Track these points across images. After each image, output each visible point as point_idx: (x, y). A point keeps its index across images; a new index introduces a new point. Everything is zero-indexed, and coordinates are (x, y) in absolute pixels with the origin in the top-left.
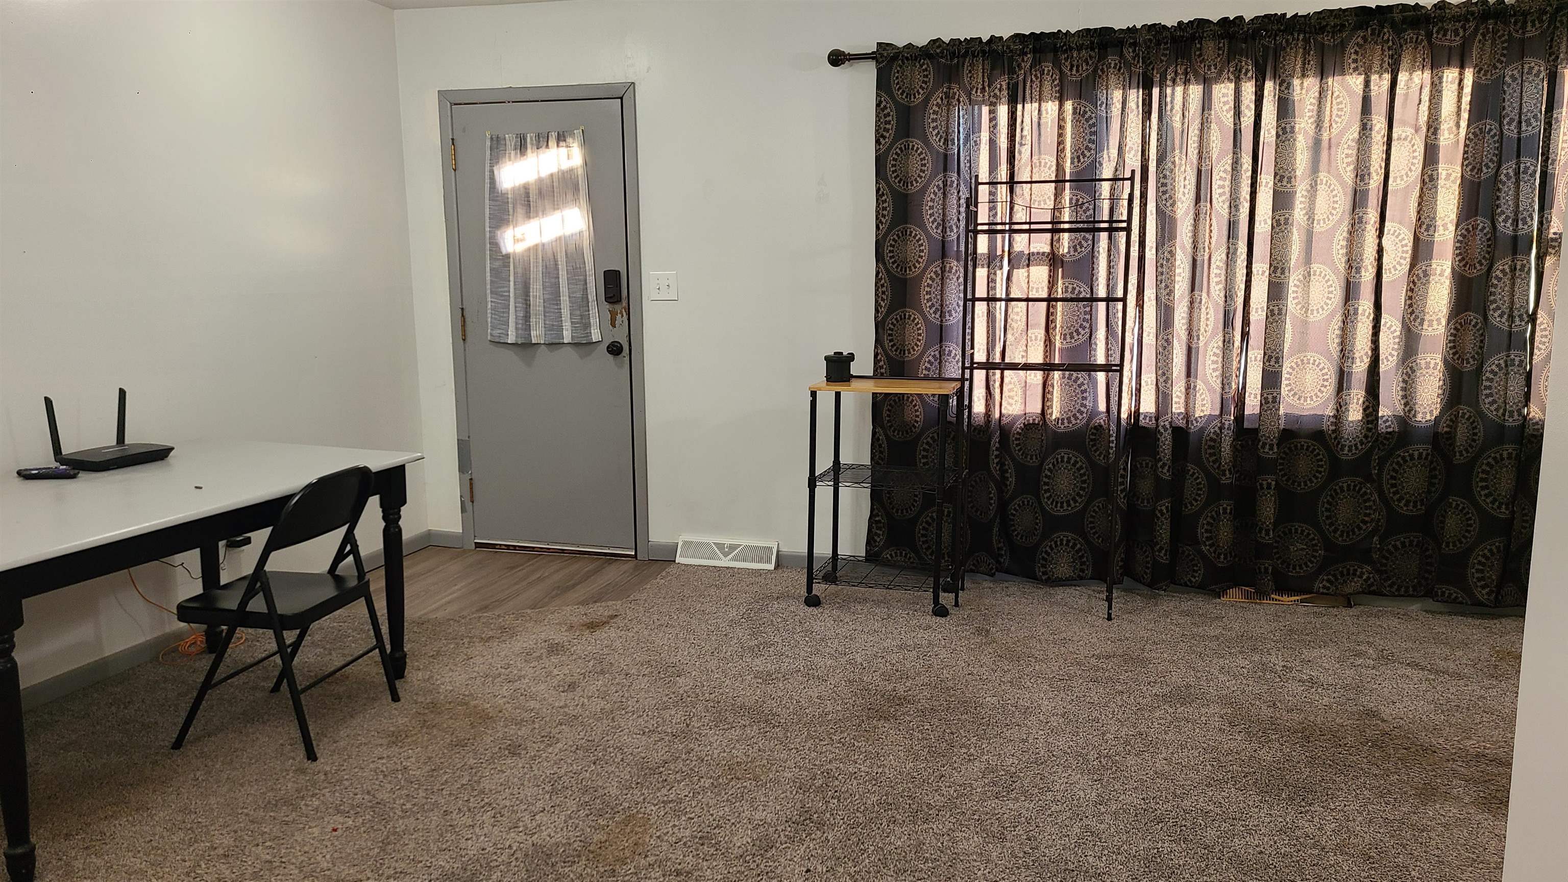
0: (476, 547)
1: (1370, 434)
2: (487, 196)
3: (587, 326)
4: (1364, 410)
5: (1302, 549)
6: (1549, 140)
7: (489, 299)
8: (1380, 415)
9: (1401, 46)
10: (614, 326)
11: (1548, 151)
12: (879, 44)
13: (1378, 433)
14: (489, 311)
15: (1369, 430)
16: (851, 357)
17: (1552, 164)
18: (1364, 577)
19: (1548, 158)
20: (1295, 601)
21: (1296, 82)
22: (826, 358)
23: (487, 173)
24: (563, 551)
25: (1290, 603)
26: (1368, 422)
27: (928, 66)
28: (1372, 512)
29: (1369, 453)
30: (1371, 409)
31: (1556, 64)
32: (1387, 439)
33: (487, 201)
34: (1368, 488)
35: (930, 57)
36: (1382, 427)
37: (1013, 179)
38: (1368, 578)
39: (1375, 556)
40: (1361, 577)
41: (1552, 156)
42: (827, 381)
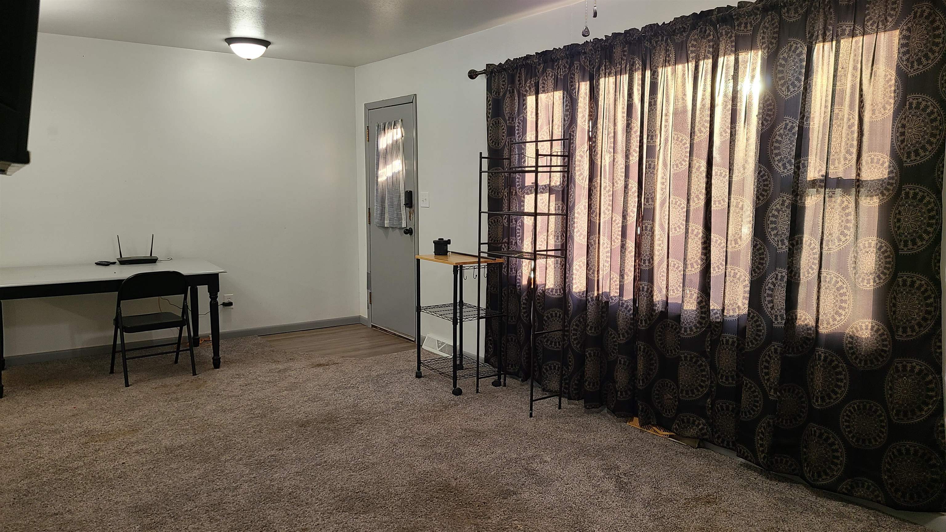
0: (372, 327)
1: (704, 322)
2: (376, 154)
3: (400, 219)
4: (699, 303)
5: (670, 399)
6: (805, 101)
7: (375, 204)
8: (711, 308)
9: (718, 38)
10: (410, 220)
11: (804, 110)
12: (487, 65)
13: (710, 322)
14: (375, 210)
15: (702, 318)
16: (449, 242)
17: (807, 121)
18: (700, 427)
19: (804, 116)
20: (666, 435)
21: (660, 70)
22: (434, 242)
23: (376, 143)
24: (395, 334)
25: (663, 436)
26: (702, 313)
27: (505, 75)
28: (706, 379)
29: (704, 334)
30: (704, 303)
31: (811, 41)
32: (717, 327)
33: (376, 156)
34: (703, 361)
35: (505, 70)
36: (713, 317)
37: (537, 139)
38: (702, 429)
39: (709, 413)
40: (697, 426)
41: (806, 114)
42: (435, 254)
